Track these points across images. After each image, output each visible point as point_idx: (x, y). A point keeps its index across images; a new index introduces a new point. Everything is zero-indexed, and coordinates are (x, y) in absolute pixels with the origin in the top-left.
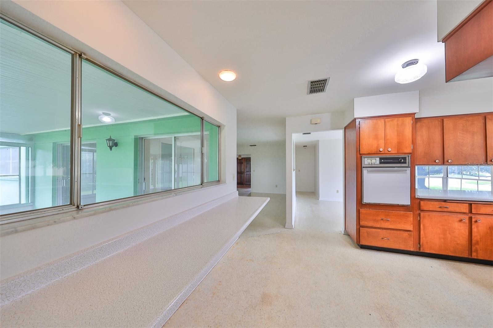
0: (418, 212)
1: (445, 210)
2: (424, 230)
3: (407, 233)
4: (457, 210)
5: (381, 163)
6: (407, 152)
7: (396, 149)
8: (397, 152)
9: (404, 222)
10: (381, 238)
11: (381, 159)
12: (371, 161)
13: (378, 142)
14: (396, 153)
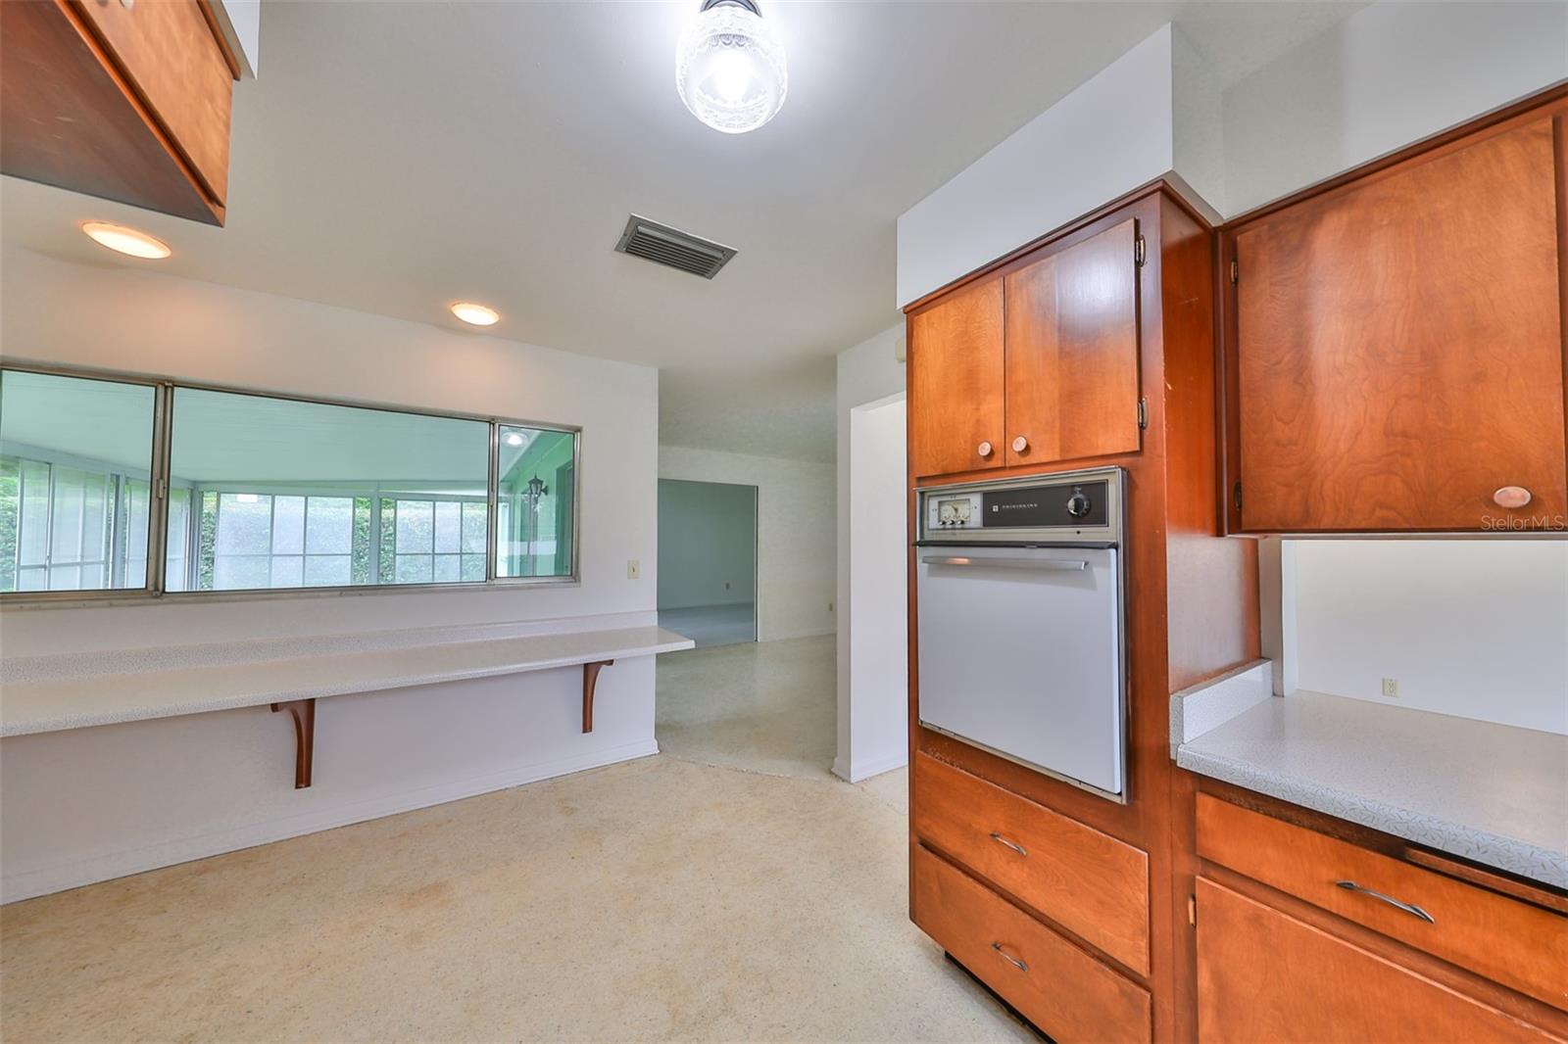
0: (1184, 865)
1: (1403, 928)
2: (1220, 1013)
3: (1117, 982)
4: (1534, 979)
5: (989, 520)
6: (1109, 451)
7: (1057, 436)
8: (1063, 450)
9: (1101, 902)
10: (992, 939)
11: (989, 498)
12: (956, 510)
13: (977, 409)
14: (1057, 458)
